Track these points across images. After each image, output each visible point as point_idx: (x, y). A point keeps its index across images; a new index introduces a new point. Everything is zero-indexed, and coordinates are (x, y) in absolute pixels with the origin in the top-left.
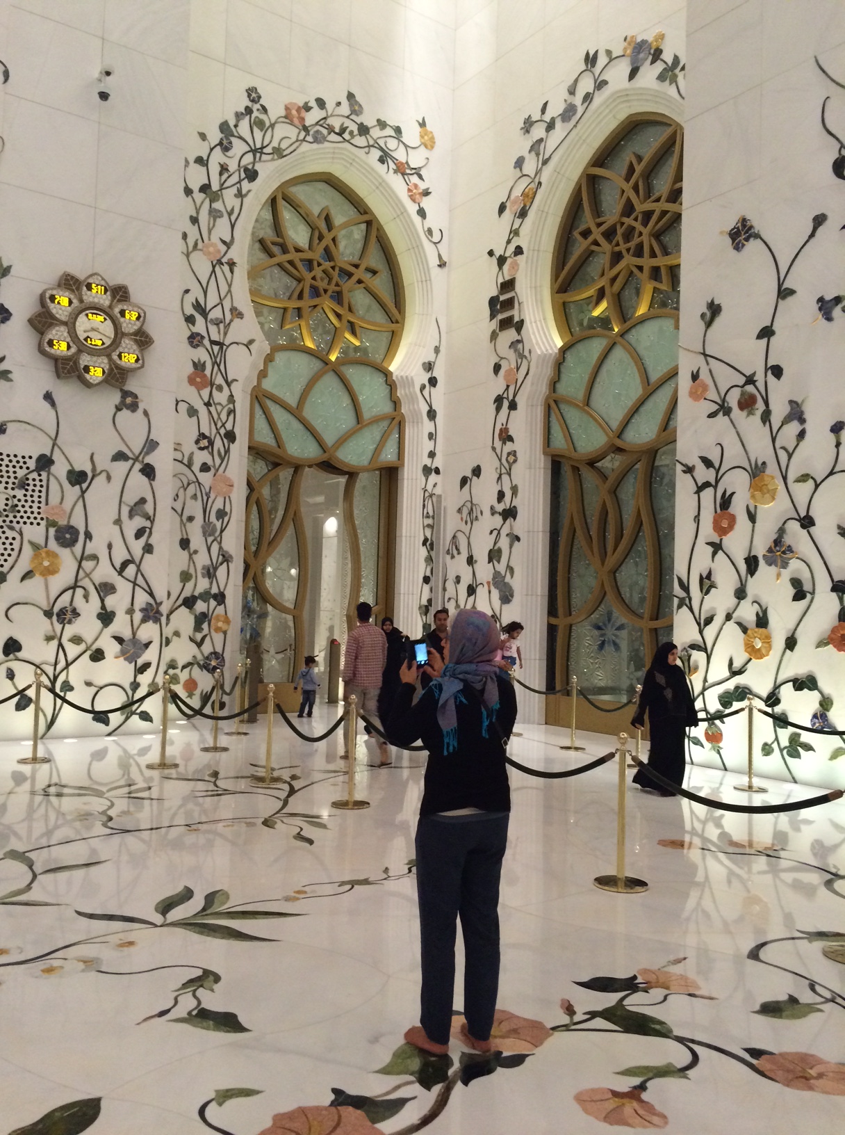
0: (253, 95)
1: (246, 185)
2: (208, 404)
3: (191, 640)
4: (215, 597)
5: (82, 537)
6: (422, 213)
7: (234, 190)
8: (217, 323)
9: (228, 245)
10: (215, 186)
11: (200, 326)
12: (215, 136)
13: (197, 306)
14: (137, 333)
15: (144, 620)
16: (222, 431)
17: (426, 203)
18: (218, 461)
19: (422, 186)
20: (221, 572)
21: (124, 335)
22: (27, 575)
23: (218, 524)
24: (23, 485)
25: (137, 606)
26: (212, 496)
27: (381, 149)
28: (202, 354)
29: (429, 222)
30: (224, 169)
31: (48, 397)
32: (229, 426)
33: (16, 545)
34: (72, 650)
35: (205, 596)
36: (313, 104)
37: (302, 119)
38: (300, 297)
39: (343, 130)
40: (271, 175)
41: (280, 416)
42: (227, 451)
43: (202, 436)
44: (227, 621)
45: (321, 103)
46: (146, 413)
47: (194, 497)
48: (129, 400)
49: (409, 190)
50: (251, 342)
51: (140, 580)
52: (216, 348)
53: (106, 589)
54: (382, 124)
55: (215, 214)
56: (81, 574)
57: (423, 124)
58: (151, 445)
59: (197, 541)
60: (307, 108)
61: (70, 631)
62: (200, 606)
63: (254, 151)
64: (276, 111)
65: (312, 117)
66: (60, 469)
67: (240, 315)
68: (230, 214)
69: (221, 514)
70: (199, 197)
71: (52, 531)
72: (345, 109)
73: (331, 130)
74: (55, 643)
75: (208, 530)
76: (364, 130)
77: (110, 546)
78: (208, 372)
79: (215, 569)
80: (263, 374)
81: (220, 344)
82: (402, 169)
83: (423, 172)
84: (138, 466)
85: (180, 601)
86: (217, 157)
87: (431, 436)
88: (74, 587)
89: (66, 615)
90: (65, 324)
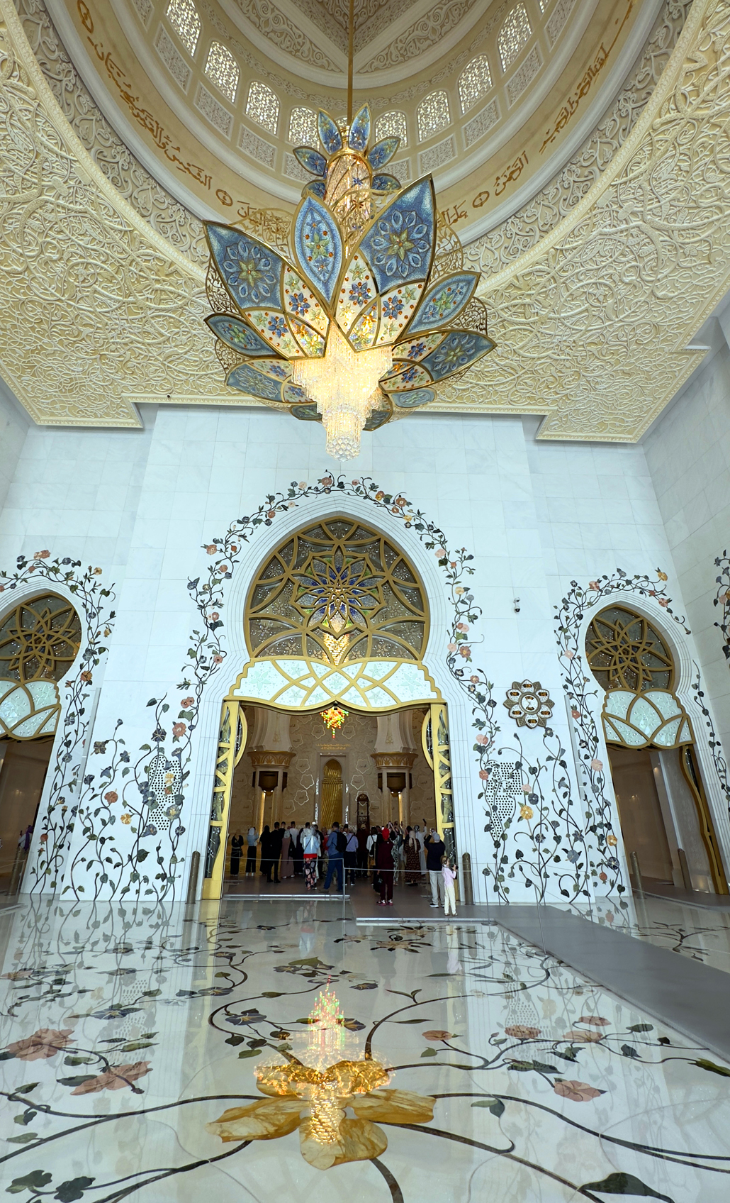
0: (574, 584)
1: (579, 622)
2: (582, 725)
3: (599, 850)
4: (606, 825)
5: (540, 799)
6: (670, 611)
7: (574, 625)
8: (578, 686)
9: (576, 650)
10: (565, 627)
11: (571, 689)
12: (561, 605)
13: (568, 680)
14: (547, 702)
15: (575, 841)
16: (591, 738)
17: (670, 605)
18: (592, 753)
19: (666, 598)
20: (606, 811)
21: (542, 704)
22: (520, 819)
23: (599, 786)
24: (512, 776)
25: (571, 833)
26: (593, 771)
27: (640, 588)
28: (574, 702)
29: (674, 615)
30: (567, 618)
31: (516, 735)
32: (594, 735)
33: (513, 804)
34: (546, 856)
35: (601, 825)
36: (601, 579)
37: (598, 587)
38: (615, 664)
39: (619, 585)
40: (589, 615)
41: (617, 724)
42: (596, 747)
43: (582, 741)
44: (616, 840)
45: (605, 577)
46: (557, 737)
47: (584, 772)
48: (549, 732)
49: (660, 602)
50: (596, 691)
51: (570, 819)
52: (580, 698)
53: (555, 824)
54: (637, 577)
55: (567, 638)
56: (543, 818)
57: (659, 571)
58: (562, 751)
59: (591, 796)
60: (599, 581)
61: (543, 846)
62: (599, 831)
63: (579, 607)
64: (585, 587)
65: (601, 585)
66: (525, 767)
67: (588, 680)
68: (574, 636)
69: (600, 780)
70: (559, 632)
71: (527, 797)
72: (618, 576)
73: (613, 587)
74: (537, 852)
75: (595, 789)
76: (629, 582)
77: (553, 803)
78: (578, 710)
79: (603, 810)
80: (605, 706)
81: (582, 696)
82: (652, 593)
83: (665, 592)
84: (558, 762)
85: (588, 829)
86: (564, 613)
87: (708, 724)
88: (541, 824)
89: (540, 838)
90: (518, 703)
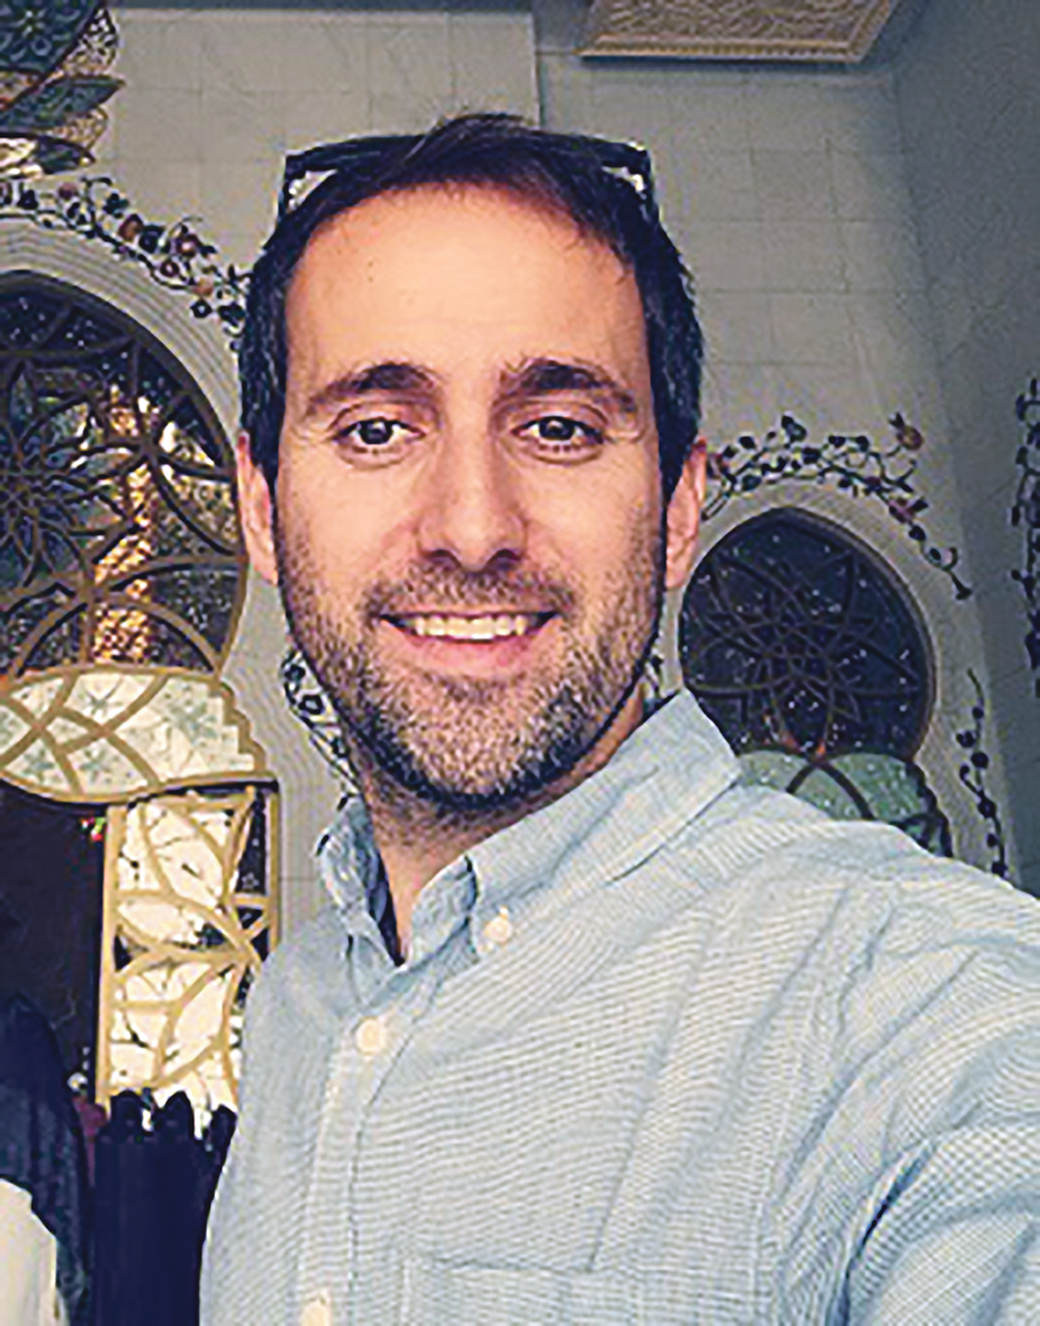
6: (917, 533)
17: (920, 519)
19: (912, 498)
27: (841, 470)
29: (929, 544)
36: (737, 445)
37: (724, 470)
39: (782, 462)
45: (747, 443)
49: (893, 510)
54: (838, 441)
57: (898, 422)
60: (730, 453)
65: (734, 465)
72: (782, 438)
73: (766, 468)
76: (811, 456)
82: (873, 485)
83: (909, 482)
